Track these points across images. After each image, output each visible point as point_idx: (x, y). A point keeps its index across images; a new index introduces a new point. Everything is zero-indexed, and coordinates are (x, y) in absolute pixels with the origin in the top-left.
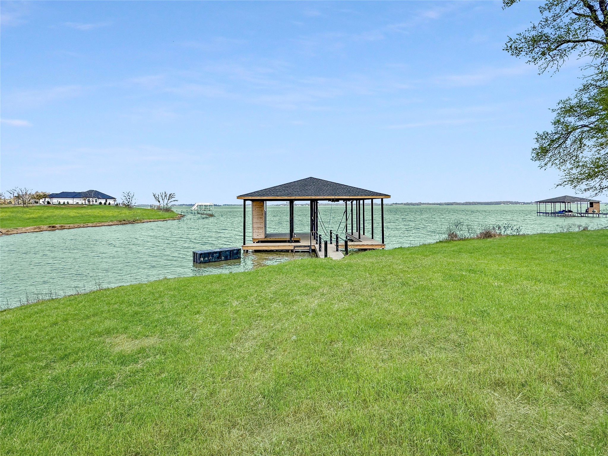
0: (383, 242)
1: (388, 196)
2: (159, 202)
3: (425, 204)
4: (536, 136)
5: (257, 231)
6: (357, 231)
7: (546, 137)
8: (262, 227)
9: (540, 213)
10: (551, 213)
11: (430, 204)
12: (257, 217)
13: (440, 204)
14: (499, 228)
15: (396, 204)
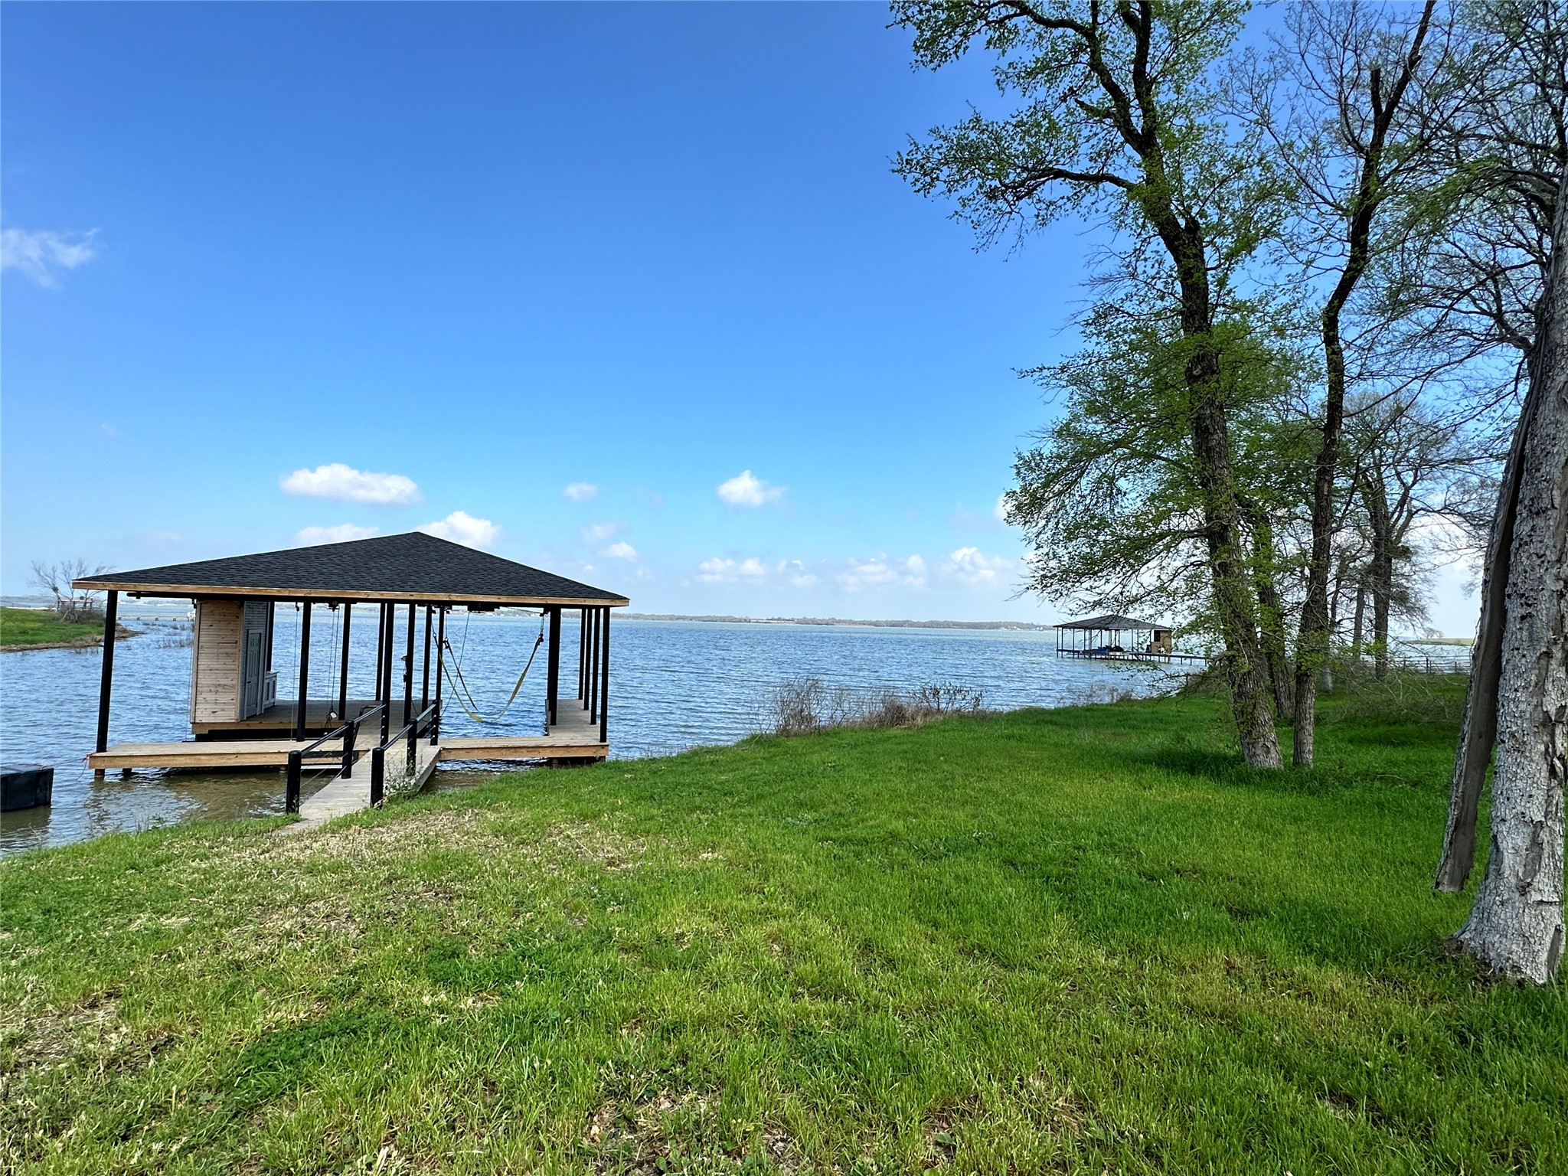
0: (603, 738)
1: (622, 600)
2: (55, 590)
3: (844, 622)
4: (1016, 461)
5: (211, 697)
6: (581, 698)
7: (1037, 465)
8: (233, 687)
9: (1062, 651)
10: (1085, 652)
11: (855, 623)
12: (213, 651)
13: (877, 624)
14: (936, 692)
15: (779, 619)
